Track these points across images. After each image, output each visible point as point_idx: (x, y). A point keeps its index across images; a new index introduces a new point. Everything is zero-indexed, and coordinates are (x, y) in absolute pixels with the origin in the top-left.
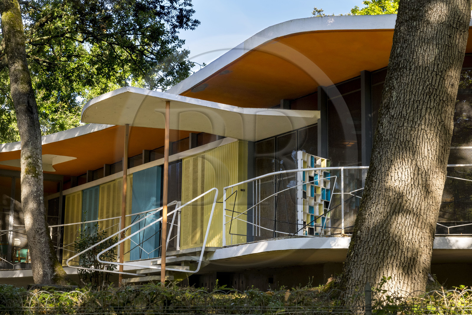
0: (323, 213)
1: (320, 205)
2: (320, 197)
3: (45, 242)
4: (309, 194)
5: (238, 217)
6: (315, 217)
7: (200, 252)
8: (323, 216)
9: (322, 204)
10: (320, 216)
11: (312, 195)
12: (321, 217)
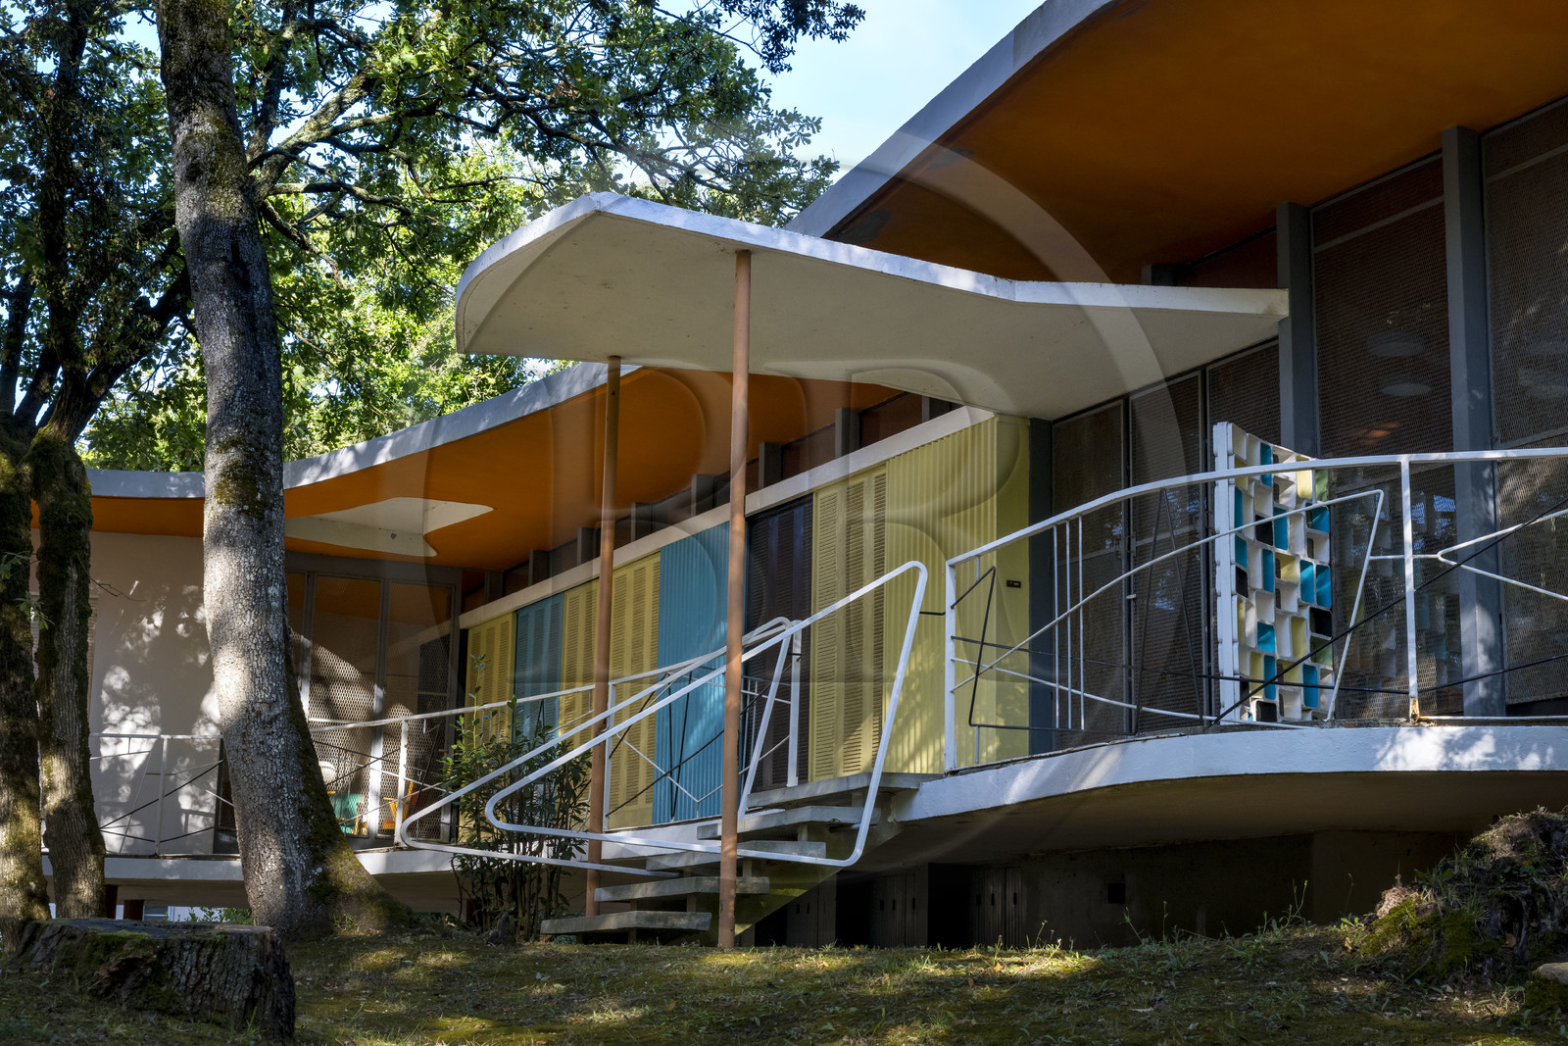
0: (1305, 649)
1: (1296, 621)
2: (1297, 594)
3: (286, 753)
4: (1256, 580)
5: (999, 664)
6: (1280, 664)
7: (865, 790)
8: (1308, 662)
9: (1303, 619)
10: (1296, 660)
11: (1266, 585)
12: (1300, 666)
